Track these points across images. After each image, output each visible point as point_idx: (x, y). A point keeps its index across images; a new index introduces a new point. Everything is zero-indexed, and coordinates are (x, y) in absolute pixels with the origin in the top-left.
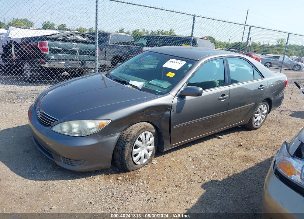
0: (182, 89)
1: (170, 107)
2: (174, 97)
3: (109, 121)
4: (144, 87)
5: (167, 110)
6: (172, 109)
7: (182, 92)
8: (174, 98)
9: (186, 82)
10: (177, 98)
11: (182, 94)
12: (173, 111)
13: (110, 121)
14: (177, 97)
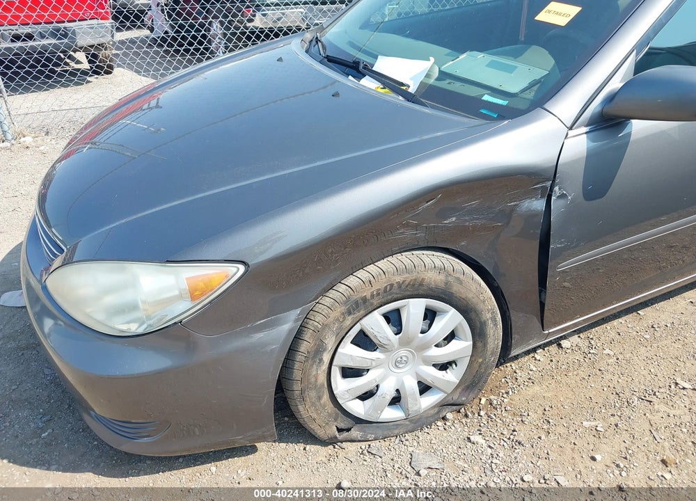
0: (616, 84)
1: (548, 180)
2: (571, 128)
3: (235, 270)
4: (431, 81)
5: (530, 194)
6: (556, 188)
7: (611, 98)
8: (571, 133)
9: (638, 47)
10: (585, 129)
11: (613, 109)
12: (563, 196)
13: (242, 268)
14: (587, 126)
